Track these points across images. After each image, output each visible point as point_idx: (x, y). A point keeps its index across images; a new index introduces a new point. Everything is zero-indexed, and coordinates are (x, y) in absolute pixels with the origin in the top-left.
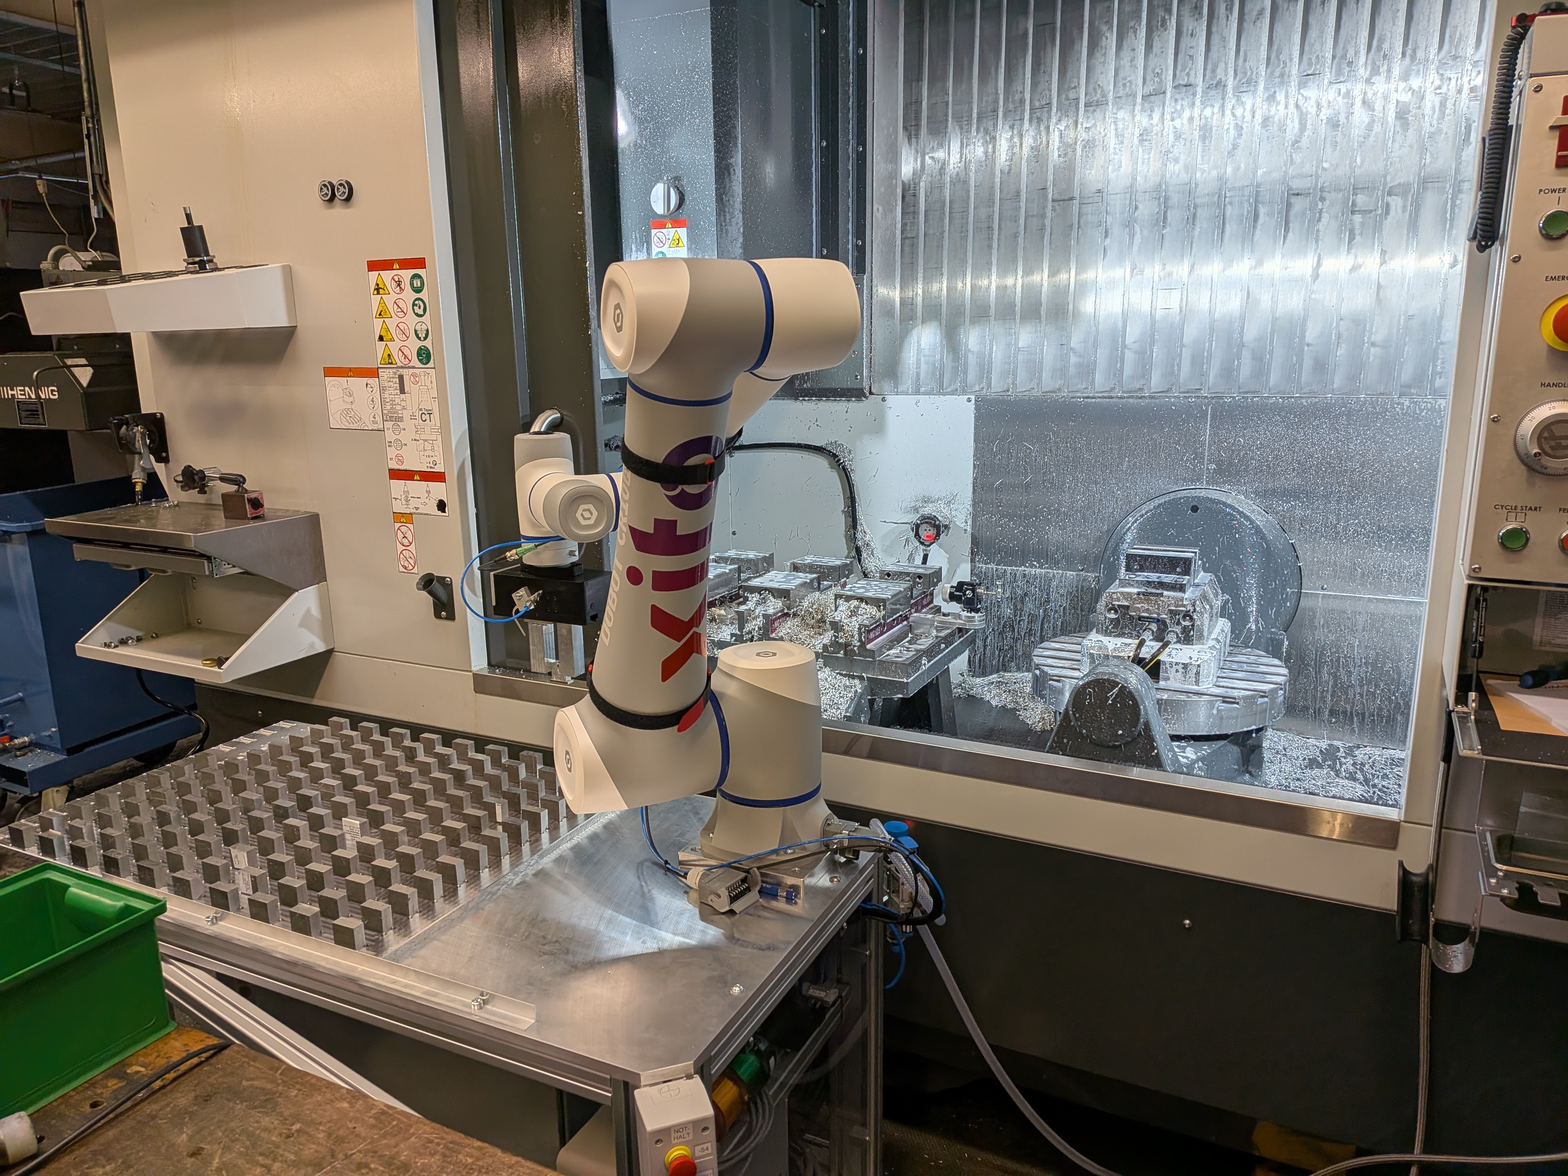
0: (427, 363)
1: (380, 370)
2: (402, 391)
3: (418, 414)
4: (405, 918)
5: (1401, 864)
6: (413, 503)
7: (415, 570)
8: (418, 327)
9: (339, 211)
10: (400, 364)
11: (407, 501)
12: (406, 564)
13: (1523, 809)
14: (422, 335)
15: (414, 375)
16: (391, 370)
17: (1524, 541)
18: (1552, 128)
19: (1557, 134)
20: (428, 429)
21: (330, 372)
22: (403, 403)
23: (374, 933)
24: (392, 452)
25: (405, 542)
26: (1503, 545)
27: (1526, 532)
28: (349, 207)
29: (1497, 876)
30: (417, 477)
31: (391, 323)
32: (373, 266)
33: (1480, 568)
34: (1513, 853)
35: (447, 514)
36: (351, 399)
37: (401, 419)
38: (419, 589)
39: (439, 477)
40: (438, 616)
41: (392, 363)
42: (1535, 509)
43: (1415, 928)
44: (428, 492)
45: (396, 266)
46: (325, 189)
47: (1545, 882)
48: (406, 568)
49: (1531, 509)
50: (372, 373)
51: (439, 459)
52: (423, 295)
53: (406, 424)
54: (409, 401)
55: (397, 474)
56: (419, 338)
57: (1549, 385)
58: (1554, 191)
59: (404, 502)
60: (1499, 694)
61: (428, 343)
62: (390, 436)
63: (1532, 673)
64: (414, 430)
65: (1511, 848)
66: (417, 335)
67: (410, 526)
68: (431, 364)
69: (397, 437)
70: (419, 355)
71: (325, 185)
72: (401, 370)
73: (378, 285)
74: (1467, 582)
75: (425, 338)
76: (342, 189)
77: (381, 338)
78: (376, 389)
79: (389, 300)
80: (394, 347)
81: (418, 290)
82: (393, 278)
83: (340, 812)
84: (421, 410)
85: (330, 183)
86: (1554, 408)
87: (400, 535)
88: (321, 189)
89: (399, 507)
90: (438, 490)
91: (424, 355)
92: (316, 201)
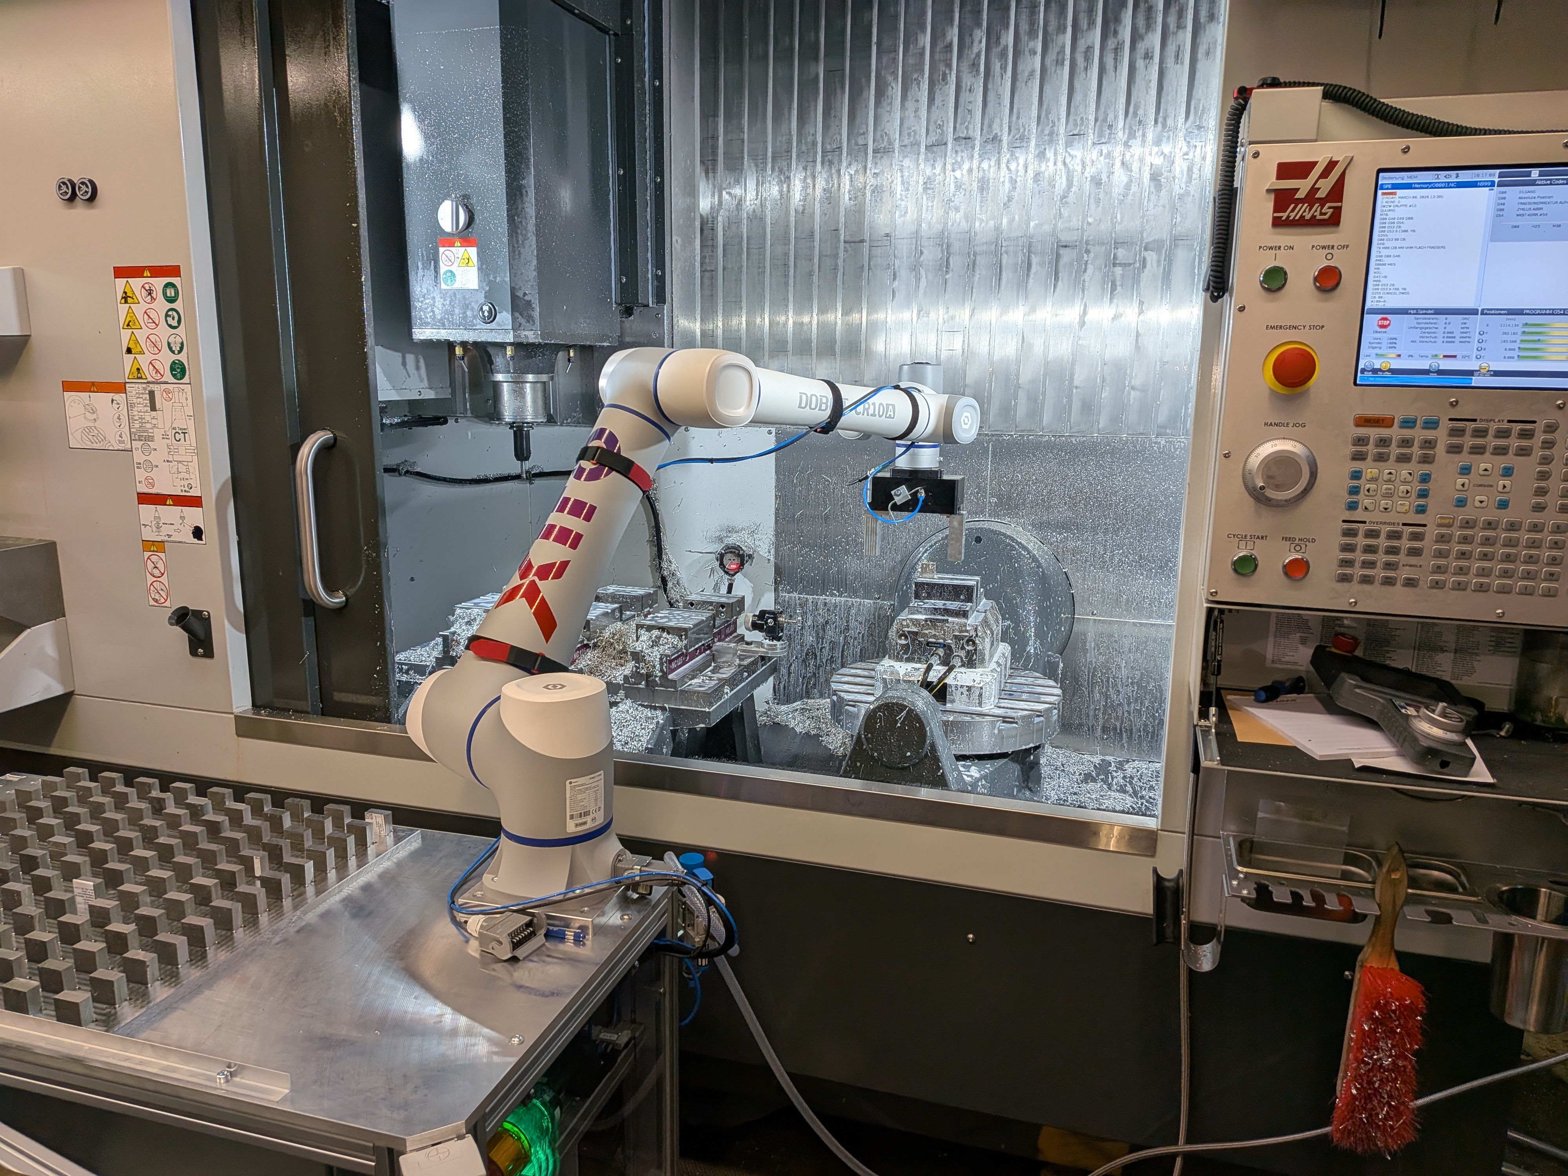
0: (181, 379)
1: (127, 385)
2: (153, 408)
3: (171, 433)
4: (143, 988)
5: (1155, 870)
6: (166, 530)
7: (168, 604)
8: (171, 340)
9: (80, 211)
10: (150, 379)
11: (158, 528)
12: (157, 597)
13: (1260, 815)
14: (176, 348)
15: (168, 392)
16: (140, 386)
17: (1252, 569)
18: (1269, 191)
19: (1273, 196)
20: (182, 451)
21: (69, 386)
22: (154, 421)
23: (105, 1006)
24: (140, 474)
25: (156, 572)
26: (1235, 570)
27: (1255, 559)
28: (93, 208)
29: (1237, 878)
30: (169, 502)
31: (141, 335)
32: (120, 272)
33: (1216, 592)
34: (1253, 856)
35: (203, 542)
36: (94, 416)
37: (151, 438)
38: (171, 624)
39: (195, 502)
40: (193, 653)
41: (141, 378)
42: (1262, 538)
43: (1169, 932)
44: (182, 518)
45: (147, 273)
46: (64, 188)
47: (1280, 882)
48: (156, 601)
49: (1258, 537)
50: (120, 388)
51: (195, 482)
52: (178, 305)
53: (159, 443)
54: (160, 419)
55: (145, 498)
56: (173, 352)
57: (1271, 424)
58: (1271, 248)
59: (154, 529)
60: (1237, 709)
61: (183, 357)
62: (138, 457)
63: (1264, 689)
64: (167, 450)
65: (1251, 851)
66: (170, 348)
67: (162, 555)
68: (186, 379)
69: (147, 458)
70: (172, 369)
71: (64, 183)
72: (151, 385)
73: (125, 293)
74: (1206, 605)
75: (180, 352)
76: (84, 188)
77: (129, 351)
78: (123, 406)
79: (139, 310)
80: (143, 361)
81: (171, 300)
82: (143, 287)
83: (71, 872)
84: (174, 429)
85: (70, 181)
86: (1276, 445)
87: (150, 565)
88: (60, 186)
89: (149, 535)
90: (194, 516)
91: (178, 370)
92: (54, 199)
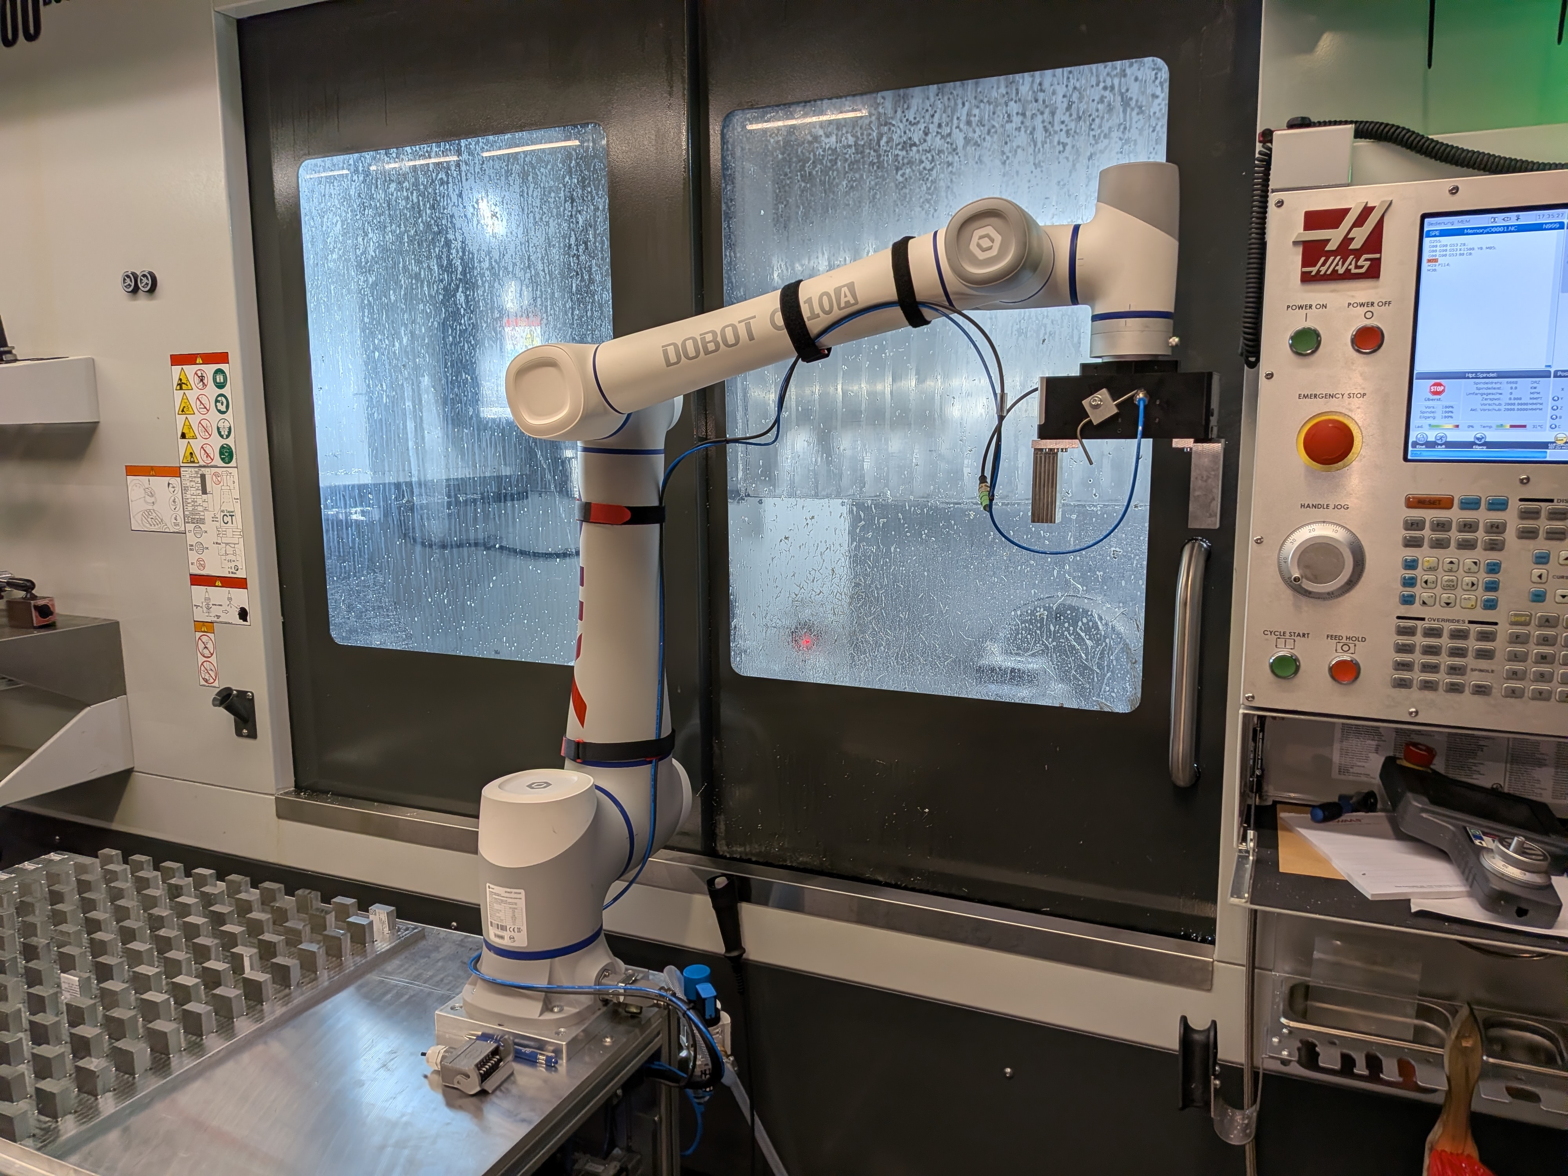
0: (229, 462)
1: (182, 469)
2: (204, 492)
3: (220, 516)
5: (1184, 1019)
6: (215, 611)
7: (216, 684)
8: (221, 425)
9: (142, 302)
10: (202, 463)
11: (208, 608)
12: (207, 677)
13: (1316, 955)
14: (225, 433)
15: (216, 475)
16: (193, 470)
17: (1293, 669)
18: (1295, 243)
19: (1300, 250)
20: (229, 533)
21: (132, 471)
22: (205, 504)
24: (193, 556)
25: (206, 652)
26: (1273, 671)
27: (1296, 660)
28: (152, 299)
29: (1279, 1034)
30: (218, 583)
31: (194, 420)
32: (178, 360)
33: (1253, 697)
34: (1309, 1003)
35: (248, 623)
36: (153, 499)
37: (202, 521)
38: (214, 705)
39: (241, 583)
40: (239, 733)
41: (193, 462)
42: (1304, 635)
43: (1198, 1094)
44: (230, 599)
45: (199, 360)
46: (128, 280)
48: (206, 681)
49: (1299, 635)
50: (174, 472)
51: (241, 564)
52: (226, 391)
53: (209, 526)
54: (210, 501)
55: (198, 580)
56: (222, 436)
57: (1308, 506)
58: (1301, 307)
59: (205, 609)
60: (1289, 829)
61: (230, 442)
62: (191, 539)
63: (1323, 807)
64: (216, 533)
66: (219, 433)
67: (211, 635)
68: (233, 463)
69: (199, 540)
70: (221, 453)
71: (128, 276)
72: (203, 469)
73: (180, 380)
74: (1241, 711)
75: (228, 436)
76: (145, 280)
77: (183, 436)
78: (178, 489)
79: (192, 395)
80: (196, 445)
81: (221, 386)
82: (196, 373)
84: (223, 511)
85: (133, 274)
86: (1314, 530)
87: (201, 646)
88: (124, 279)
89: (200, 615)
90: (240, 598)
91: (227, 454)
92: (119, 291)
